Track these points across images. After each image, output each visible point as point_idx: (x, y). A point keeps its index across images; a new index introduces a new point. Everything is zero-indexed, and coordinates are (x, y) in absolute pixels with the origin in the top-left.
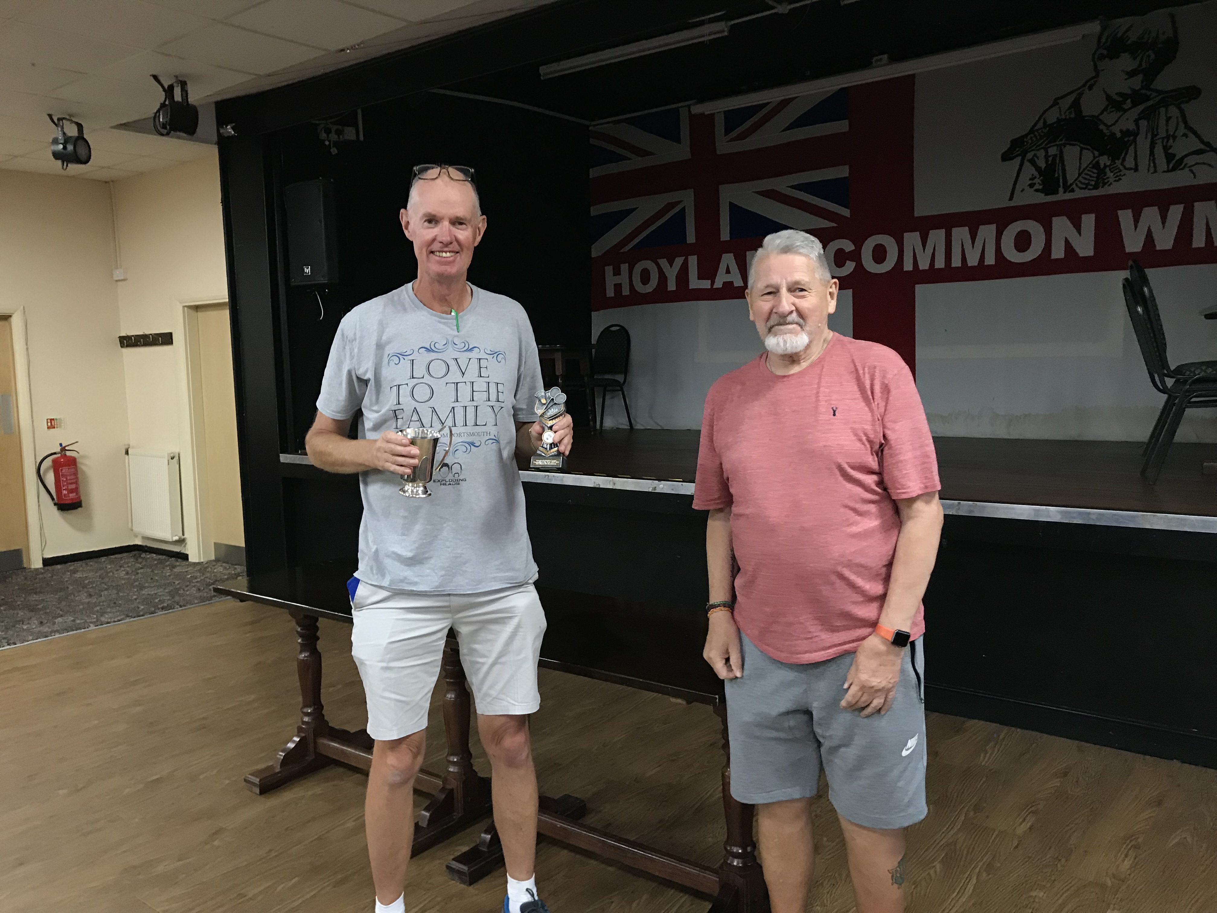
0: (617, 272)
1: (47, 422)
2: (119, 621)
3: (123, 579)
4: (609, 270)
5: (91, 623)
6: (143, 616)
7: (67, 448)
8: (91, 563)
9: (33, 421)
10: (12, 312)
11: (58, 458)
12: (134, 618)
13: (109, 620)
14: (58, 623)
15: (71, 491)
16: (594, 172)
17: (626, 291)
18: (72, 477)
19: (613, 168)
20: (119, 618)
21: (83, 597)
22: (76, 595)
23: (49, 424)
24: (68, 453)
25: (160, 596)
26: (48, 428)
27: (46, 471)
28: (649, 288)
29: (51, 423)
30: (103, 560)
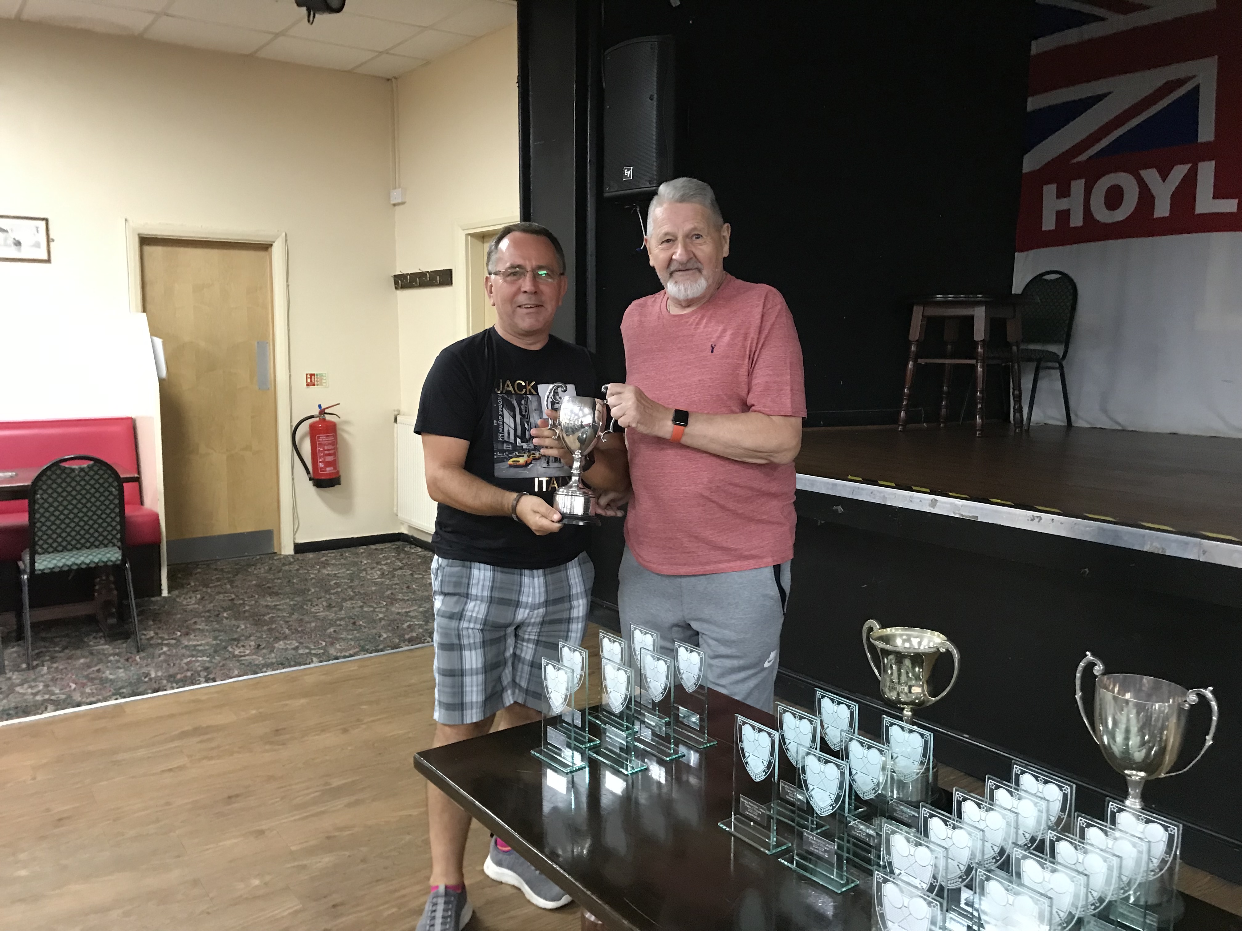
0: (1064, 192)
1: (307, 378)
2: (351, 656)
3: (376, 584)
4: (1050, 190)
5: (316, 655)
6: (382, 650)
7: (326, 411)
8: (347, 553)
9: (290, 376)
10: (273, 240)
11: (316, 422)
12: (371, 653)
13: (339, 654)
14: (279, 649)
15: (328, 464)
16: (1037, 47)
17: (1077, 220)
18: (330, 447)
19: (1071, 37)
20: (351, 652)
21: (320, 610)
22: (314, 603)
23: (309, 380)
24: (327, 417)
25: (412, 617)
26: (308, 385)
27: (302, 439)
28: (1121, 215)
29: (311, 378)
30: (362, 551)
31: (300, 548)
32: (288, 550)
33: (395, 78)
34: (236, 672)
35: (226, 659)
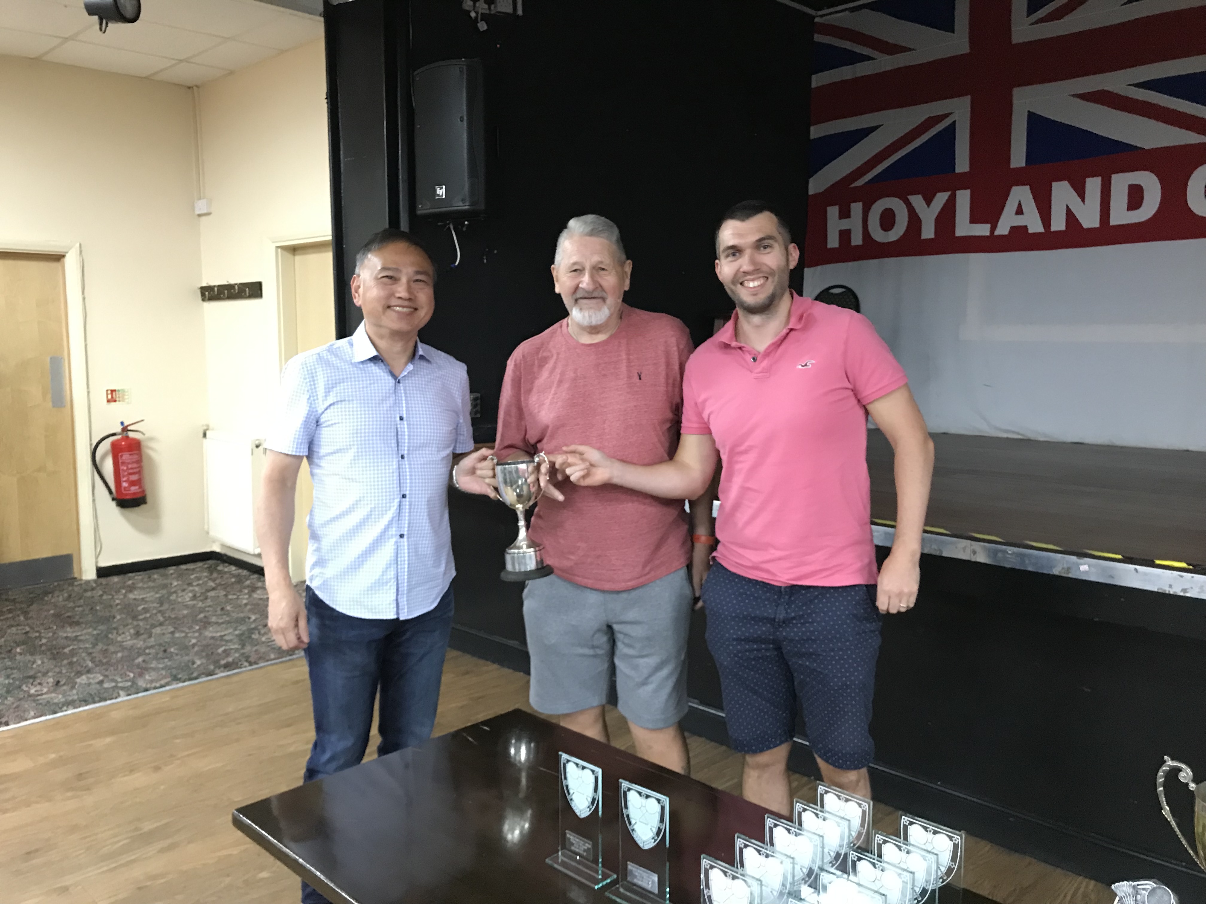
0: (845, 214)
1: (107, 395)
2: (162, 686)
3: (187, 607)
4: (833, 212)
5: (122, 688)
6: (196, 678)
7: (129, 428)
8: (156, 575)
9: (88, 393)
10: (65, 250)
11: (118, 440)
12: (184, 682)
13: (149, 686)
14: (81, 684)
15: (132, 483)
16: (818, 80)
17: (857, 240)
18: (135, 465)
19: (846, 73)
20: (163, 682)
21: (126, 638)
22: (120, 632)
23: (110, 397)
24: (131, 435)
25: (227, 641)
26: (108, 401)
27: (104, 457)
28: (894, 235)
29: (112, 394)
30: (171, 572)
31: (103, 572)
32: (89, 574)
33: (197, 86)
34: (32, 714)
35: (20, 700)
